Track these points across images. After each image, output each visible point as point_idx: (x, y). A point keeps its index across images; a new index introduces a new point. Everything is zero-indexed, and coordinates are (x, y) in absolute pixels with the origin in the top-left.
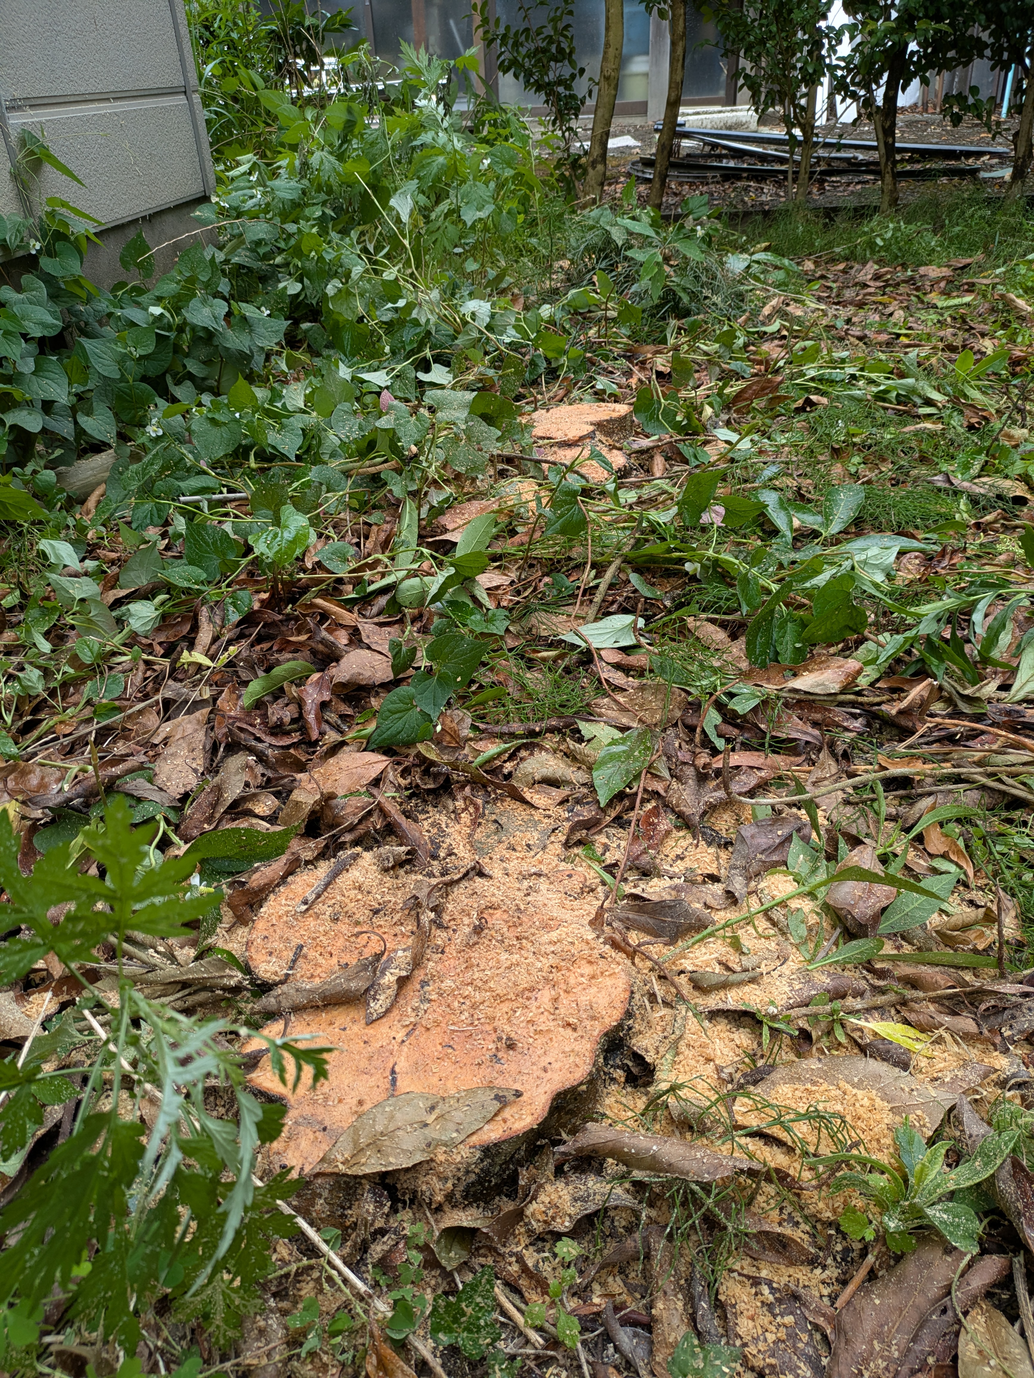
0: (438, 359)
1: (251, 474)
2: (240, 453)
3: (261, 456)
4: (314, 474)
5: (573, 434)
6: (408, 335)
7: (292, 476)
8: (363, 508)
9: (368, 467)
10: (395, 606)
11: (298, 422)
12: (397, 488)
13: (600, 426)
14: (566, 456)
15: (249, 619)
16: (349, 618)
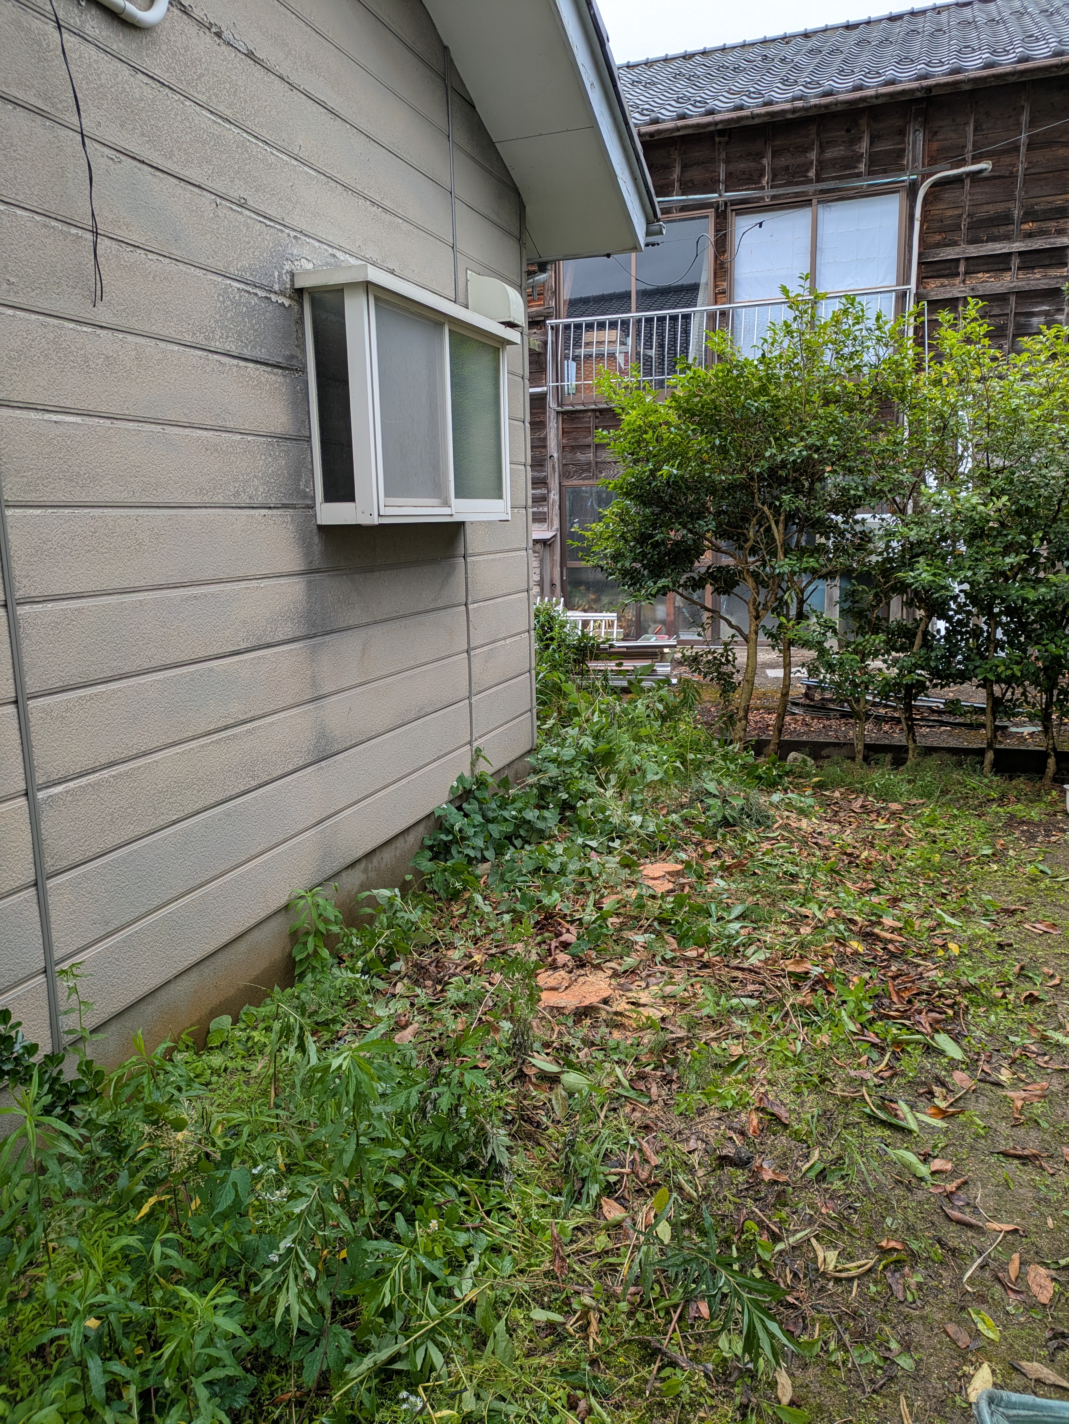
0: (618, 837)
1: (540, 877)
2: (538, 869)
3: (545, 871)
4: (563, 880)
5: (656, 875)
6: (607, 827)
7: (555, 879)
8: (578, 893)
9: (581, 879)
10: (581, 924)
11: (559, 860)
12: (588, 888)
13: (669, 873)
14: (651, 883)
15: (537, 923)
16: (567, 926)
